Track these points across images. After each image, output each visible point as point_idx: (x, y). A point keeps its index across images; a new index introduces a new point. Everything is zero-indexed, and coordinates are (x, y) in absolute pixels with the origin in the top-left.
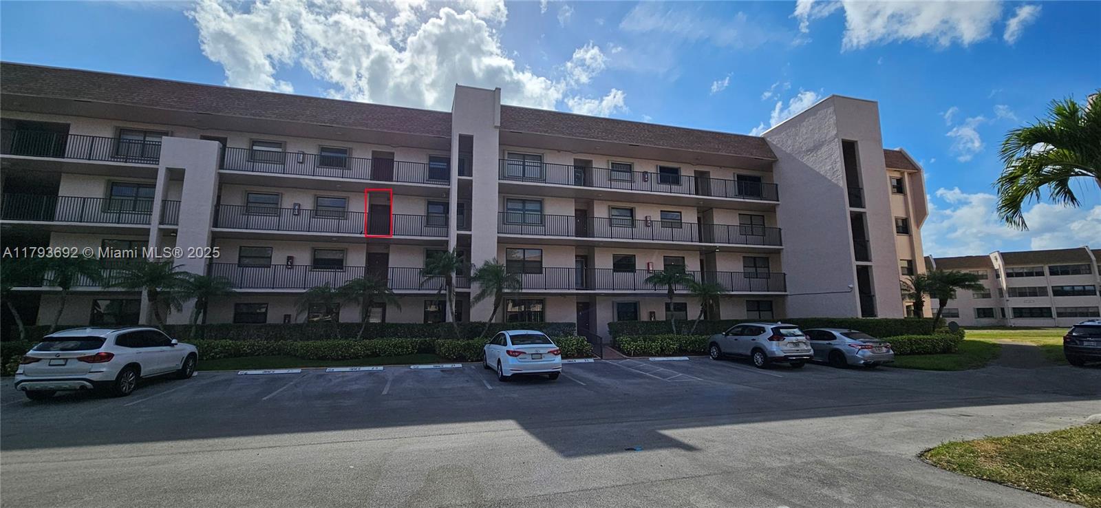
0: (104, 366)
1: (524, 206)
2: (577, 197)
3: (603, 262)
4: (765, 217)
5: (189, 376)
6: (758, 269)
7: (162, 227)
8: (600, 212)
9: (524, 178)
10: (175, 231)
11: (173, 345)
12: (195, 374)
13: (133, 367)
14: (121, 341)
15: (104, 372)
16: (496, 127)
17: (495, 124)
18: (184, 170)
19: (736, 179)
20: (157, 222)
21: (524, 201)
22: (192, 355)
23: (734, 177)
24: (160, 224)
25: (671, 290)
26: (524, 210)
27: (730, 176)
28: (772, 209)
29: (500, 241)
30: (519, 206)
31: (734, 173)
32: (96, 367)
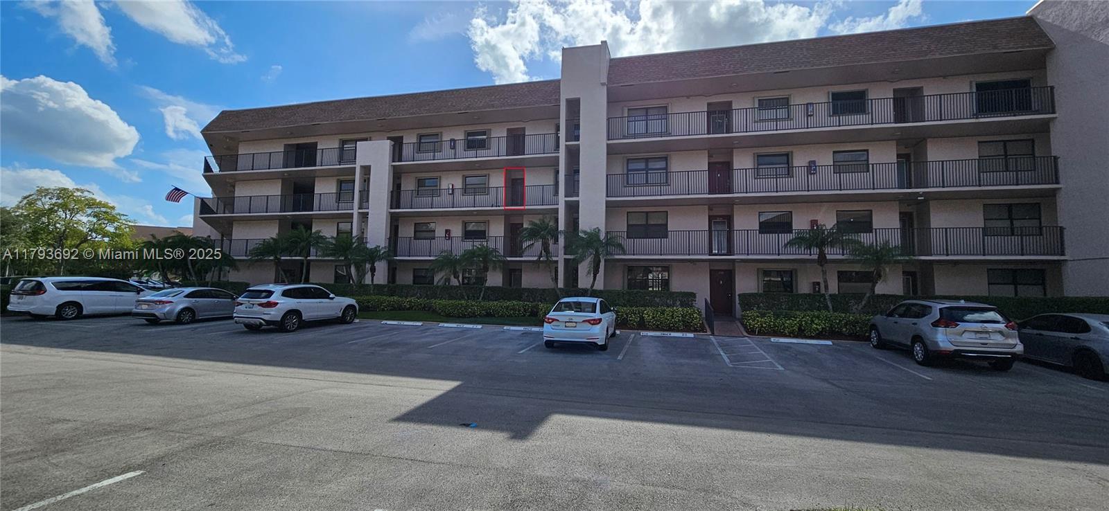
0: (272, 311)
1: (647, 165)
2: (712, 148)
3: (745, 222)
4: (1036, 142)
5: (350, 323)
6: (1015, 222)
7: (360, 211)
8: (743, 162)
9: (647, 134)
10: (367, 214)
11: (332, 298)
12: (357, 321)
13: (295, 313)
14: (286, 294)
15: (274, 314)
16: (603, 84)
17: (602, 82)
18: (370, 166)
19: (974, 90)
20: (357, 208)
21: (647, 160)
22: (350, 307)
23: (971, 88)
24: (359, 209)
25: (822, 256)
26: (647, 170)
27: (964, 87)
28: (1044, 128)
29: (609, 205)
30: (642, 165)
31: (971, 82)
32: (266, 310)
